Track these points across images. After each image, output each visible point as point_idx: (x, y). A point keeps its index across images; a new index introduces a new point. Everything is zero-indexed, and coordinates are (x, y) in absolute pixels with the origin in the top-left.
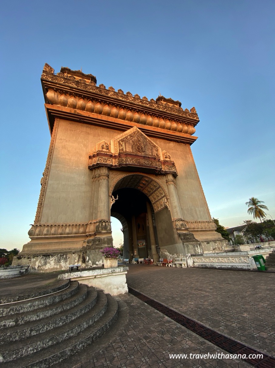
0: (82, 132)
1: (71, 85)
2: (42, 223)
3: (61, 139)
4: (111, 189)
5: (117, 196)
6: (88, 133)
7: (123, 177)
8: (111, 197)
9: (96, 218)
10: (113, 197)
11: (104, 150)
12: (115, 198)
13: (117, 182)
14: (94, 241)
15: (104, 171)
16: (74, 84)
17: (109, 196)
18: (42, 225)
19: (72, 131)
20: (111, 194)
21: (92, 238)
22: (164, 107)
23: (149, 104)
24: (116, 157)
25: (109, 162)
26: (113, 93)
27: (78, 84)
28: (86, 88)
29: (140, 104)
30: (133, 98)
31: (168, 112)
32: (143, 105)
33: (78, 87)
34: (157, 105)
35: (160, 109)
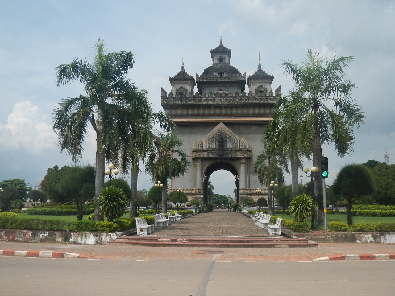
1: (177, 103)
2: (174, 188)
4: (204, 171)
5: (207, 175)
8: (204, 175)
9: (196, 187)
11: (200, 147)
13: (207, 167)
14: (195, 198)
15: (199, 162)
16: (179, 101)
17: (202, 175)
18: (174, 190)
21: (194, 196)
22: (246, 98)
23: (233, 99)
24: (206, 151)
25: (202, 156)
26: (205, 99)
27: (182, 100)
28: (186, 102)
29: (225, 102)
30: (220, 98)
31: (250, 102)
32: (228, 102)
33: (181, 102)
34: (240, 98)
35: (243, 102)
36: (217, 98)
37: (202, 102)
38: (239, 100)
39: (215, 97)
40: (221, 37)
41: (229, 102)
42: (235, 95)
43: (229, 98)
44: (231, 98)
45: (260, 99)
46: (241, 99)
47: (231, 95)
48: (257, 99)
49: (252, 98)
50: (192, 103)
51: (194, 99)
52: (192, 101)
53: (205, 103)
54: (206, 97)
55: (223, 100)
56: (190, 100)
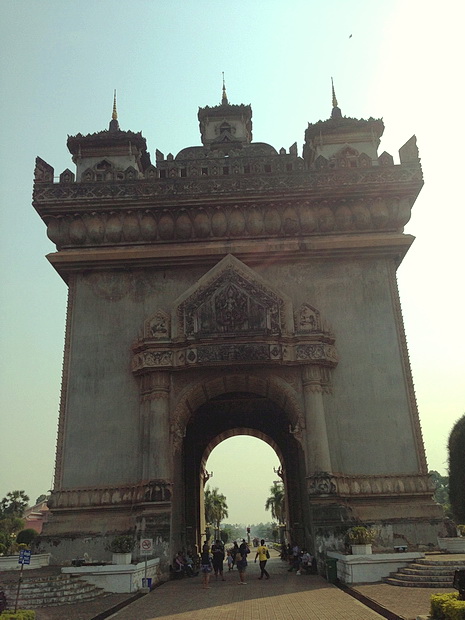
2: (66, 486)
11: (159, 335)
15: (159, 381)
17: (170, 429)
24: (180, 345)
25: (165, 363)
27: (100, 189)
28: (116, 194)
40: (224, 89)
51: (139, 185)
56: (129, 187)
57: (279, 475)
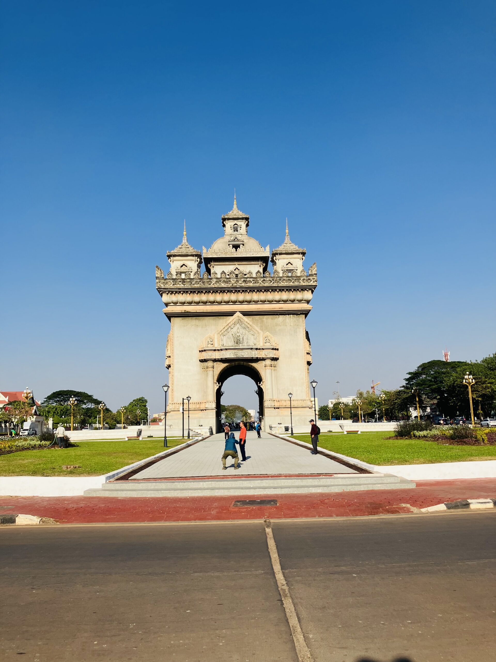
0: (192, 325)
1: (179, 286)
2: (175, 402)
3: (178, 337)
4: (216, 378)
5: (220, 383)
6: (197, 325)
7: (225, 366)
8: (216, 383)
9: (206, 399)
10: (217, 383)
11: (209, 345)
12: (219, 384)
13: (220, 371)
15: (210, 364)
16: (181, 283)
17: (214, 383)
18: (175, 403)
19: (185, 326)
20: (215, 382)
22: (271, 279)
23: (253, 280)
24: (218, 350)
25: (213, 357)
26: (215, 280)
27: (185, 282)
28: (191, 285)
29: (243, 285)
30: (235, 280)
31: (275, 285)
32: (246, 284)
33: (184, 285)
34: (262, 279)
35: (266, 284)
36: (231, 280)
37: (212, 285)
38: (261, 282)
39: (230, 278)
41: (248, 284)
42: (256, 275)
43: (248, 279)
44: (251, 280)
45: (289, 280)
46: (264, 280)
47: (250, 275)
48: (284, 280)
49: (278, 279)
50: (198, 285)
51: (201, 281)
52: (198, 283)
53: (216, 286)
54: (217, 278)
55: (241, 282)
56: (196, 281)
57: (257, 393)
